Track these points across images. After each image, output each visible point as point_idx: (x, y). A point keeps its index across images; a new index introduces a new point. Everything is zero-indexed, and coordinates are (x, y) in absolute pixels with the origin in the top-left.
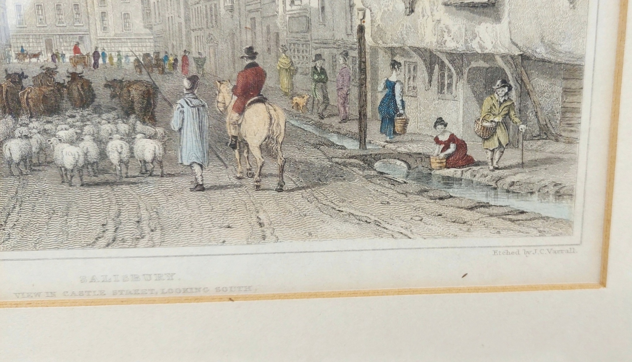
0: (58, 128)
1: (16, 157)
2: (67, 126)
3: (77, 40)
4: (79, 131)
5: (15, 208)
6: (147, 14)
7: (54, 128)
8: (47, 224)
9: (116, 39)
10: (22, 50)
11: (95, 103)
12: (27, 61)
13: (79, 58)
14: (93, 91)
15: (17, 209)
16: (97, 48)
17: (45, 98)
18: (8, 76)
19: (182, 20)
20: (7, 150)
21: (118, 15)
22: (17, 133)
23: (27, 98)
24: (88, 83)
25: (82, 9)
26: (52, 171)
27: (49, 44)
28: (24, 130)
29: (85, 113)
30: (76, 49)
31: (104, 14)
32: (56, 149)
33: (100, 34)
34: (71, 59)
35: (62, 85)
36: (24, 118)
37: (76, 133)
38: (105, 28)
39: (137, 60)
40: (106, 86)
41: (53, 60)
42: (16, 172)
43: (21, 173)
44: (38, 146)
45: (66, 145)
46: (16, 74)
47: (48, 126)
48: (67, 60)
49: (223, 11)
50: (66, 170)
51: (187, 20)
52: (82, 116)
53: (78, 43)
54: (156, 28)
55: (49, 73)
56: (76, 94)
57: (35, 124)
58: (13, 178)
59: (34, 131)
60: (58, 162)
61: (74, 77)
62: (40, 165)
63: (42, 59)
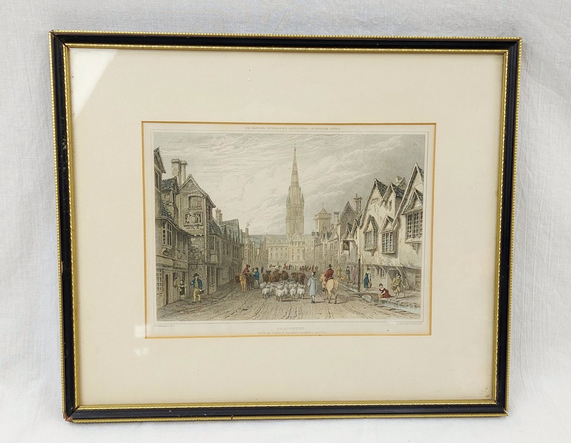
0: (278, 285)
1: (265, 293)
2: (280, 285)
3: (285, 262)
4: (283, 286)
5: (262, 307)
6: (304, 256)
7: (277, 285)
8: (271, 312)
9: (295, 262)
10: (271, 265)
11: (288, 279)
12: (272, 268)
13: (285, 267)
14: (288, 276)
15: (263, 308)
16: (290, 265)
17: (275, 277)
18: (266, 271)
19: (313, 258)
20: (263, 292)
21: (297, 256)
22: (267, 287)
23: (271, 278)
24: (287, 273)
25: (288, 255)
26: (275, 297)
27: (278, 263)
28: (269, 286)
29: (286, 281)
30: (285, 265)
31: (293, 256)
32: (276, 291)
33: (292, 261)
34: (283, 267)
35: (280, 274)
36: (269, 283)
37: (282, 287)
38: (293, 260)
39: (300, 268)
40: (292, 274)
41: (279, 268)
42: (265, 297)
43: (266, 298)
44: (272, 290)
45: (279, 290)
46: (268, 271)
47: (275, 285)
48: (282, 267)
49: (323, 255)
50: (278, 297)
51: (314, 257)
52: (285, 282)
53: (285, 263)
54: (306, 259)
55: (278, 270)
56: (284, 276)
57: (272, 284)
58: (263, 299)
59: (271, 286)
60: (277, 295)
61: (284, 272)
62: (271, 295)
63: (276, 267)
